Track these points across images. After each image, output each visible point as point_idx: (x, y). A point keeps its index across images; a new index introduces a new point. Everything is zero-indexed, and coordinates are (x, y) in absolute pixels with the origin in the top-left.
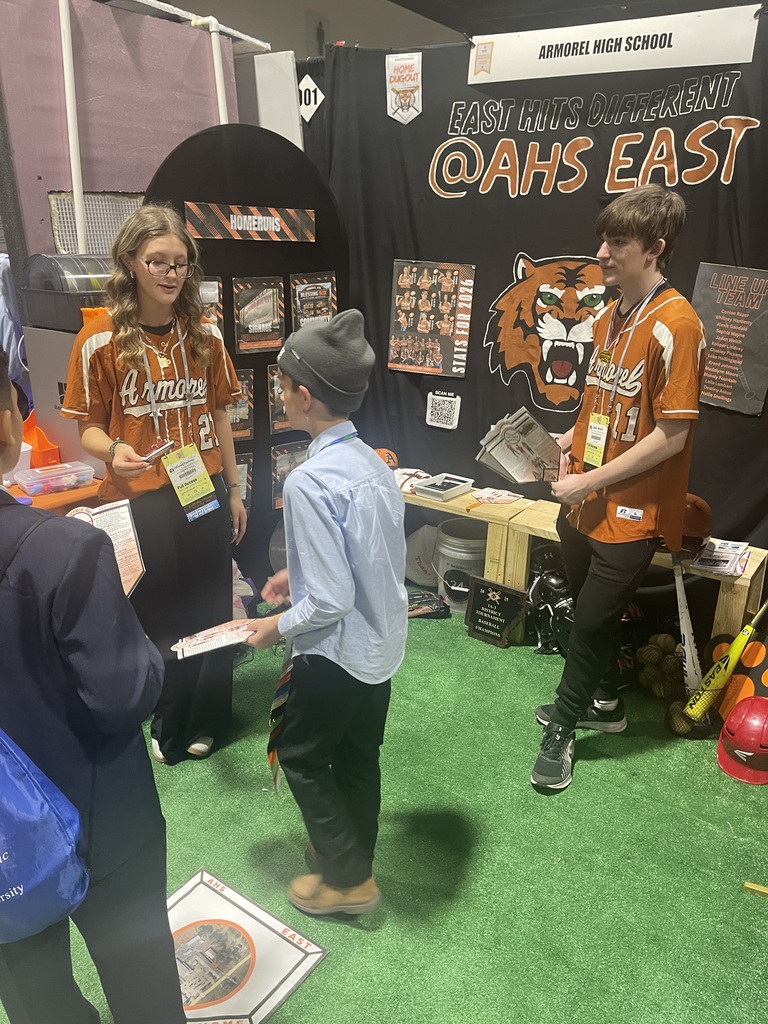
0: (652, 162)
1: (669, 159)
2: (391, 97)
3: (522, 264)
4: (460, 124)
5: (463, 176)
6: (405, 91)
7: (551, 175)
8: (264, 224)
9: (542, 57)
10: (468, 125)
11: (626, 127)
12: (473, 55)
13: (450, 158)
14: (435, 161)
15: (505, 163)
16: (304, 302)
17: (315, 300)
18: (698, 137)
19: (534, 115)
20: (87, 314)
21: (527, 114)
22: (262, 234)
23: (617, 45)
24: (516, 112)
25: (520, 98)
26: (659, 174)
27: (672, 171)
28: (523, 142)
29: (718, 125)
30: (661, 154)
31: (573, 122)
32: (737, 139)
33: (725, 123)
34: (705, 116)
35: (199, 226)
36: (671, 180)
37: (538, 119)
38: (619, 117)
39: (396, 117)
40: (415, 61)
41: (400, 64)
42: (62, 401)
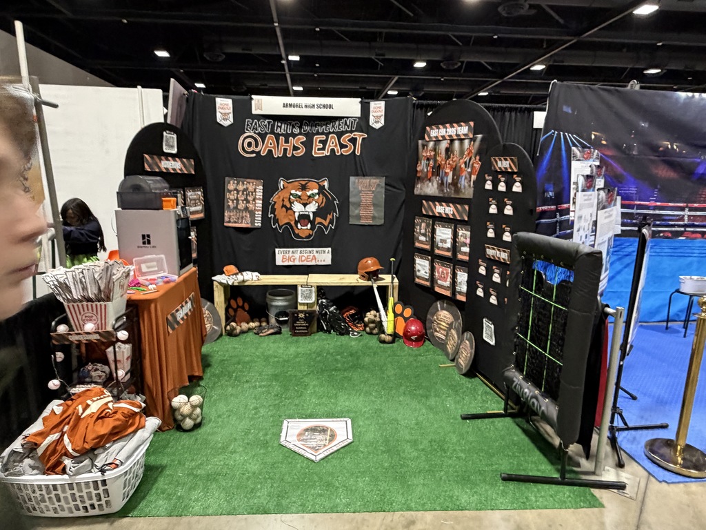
0: (329, 146)
1: (336, 146)
2: (218, 115)
3: (282, 183)
4: (250, 128)
5: (253, 148)
6: (225, 114)
7: (290, 149)
8: (175, 165)
9: (284, 106)
10: (254, 128)
11: (318, 133)
12: (253, 102)
13: (247, 140)
14: (240, 142)
15: (271, 144)
16: (191, 200)
17: (195, 200)
18: (345, 139)
19: (281, 127)
20: (165, 201)
21: (278, 126)
22: (174, 169)
23: (314, 106)
24: (273, 126)
25: (274, 121)
26: (333, 150)
27: (338, 150)
28: (277, 136)
29: (352, 135)
30: (333, 143)
31: (297, 131)
32: (359, 141)
33: (354, 135)
34: (347, 132)
35: (150, 166)
36: (338, 152)
37: (283, 128)
38: (315, 129)
39: (221, 123)
40: (229, 102)
41: (222, 102)
42: (144, 243)
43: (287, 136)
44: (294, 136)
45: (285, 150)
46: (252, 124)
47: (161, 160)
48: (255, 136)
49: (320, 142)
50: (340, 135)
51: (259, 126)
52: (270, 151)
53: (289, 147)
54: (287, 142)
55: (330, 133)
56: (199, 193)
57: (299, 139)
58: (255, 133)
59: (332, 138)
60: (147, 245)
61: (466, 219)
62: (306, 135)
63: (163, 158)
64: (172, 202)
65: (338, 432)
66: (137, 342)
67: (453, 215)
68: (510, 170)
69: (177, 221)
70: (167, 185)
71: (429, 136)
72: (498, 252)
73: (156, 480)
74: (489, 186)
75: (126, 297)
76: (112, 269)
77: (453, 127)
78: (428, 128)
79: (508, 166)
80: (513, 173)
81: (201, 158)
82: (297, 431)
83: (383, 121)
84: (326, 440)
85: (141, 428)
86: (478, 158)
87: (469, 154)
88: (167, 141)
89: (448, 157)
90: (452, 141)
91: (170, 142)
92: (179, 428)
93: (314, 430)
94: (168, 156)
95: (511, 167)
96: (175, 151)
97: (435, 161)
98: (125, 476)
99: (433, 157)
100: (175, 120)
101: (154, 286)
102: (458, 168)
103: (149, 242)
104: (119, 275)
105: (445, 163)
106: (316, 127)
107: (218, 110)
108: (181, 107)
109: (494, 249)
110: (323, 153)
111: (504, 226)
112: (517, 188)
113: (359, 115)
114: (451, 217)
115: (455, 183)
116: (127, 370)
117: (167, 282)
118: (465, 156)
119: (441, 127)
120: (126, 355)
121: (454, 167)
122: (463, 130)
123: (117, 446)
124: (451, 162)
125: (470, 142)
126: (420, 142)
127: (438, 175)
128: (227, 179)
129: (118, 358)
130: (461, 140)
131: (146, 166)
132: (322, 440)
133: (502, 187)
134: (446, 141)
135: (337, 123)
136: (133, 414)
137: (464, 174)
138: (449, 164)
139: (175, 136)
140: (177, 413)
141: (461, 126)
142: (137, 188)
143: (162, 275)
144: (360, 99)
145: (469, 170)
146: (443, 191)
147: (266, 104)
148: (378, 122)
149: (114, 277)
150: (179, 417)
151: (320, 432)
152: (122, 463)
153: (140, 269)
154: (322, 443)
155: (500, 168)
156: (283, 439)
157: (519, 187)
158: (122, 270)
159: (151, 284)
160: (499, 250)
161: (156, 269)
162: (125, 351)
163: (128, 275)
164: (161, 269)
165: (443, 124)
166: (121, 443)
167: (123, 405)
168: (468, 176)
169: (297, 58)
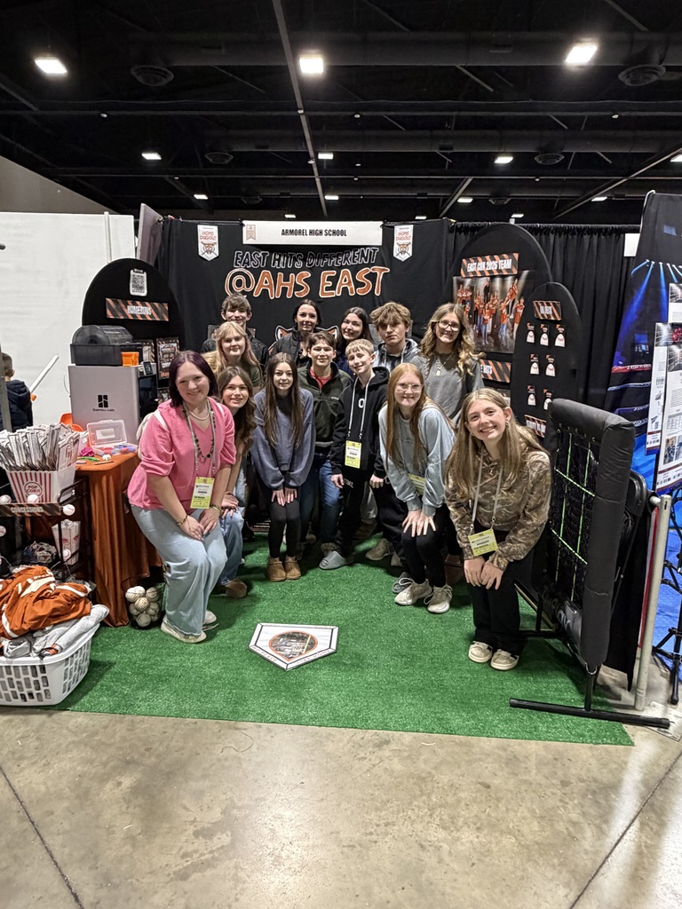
0: (341, 284)
1: (350, 282)
2: (201, 246)
3: (280, 332)
4: (240, 262)
5: (244, 287)
6: (209, 244)
7: (291, 289)
8: (144, 311)
9: (283, 234)
10: (244, 263)
11: (327, 268)
12: (244, 229)
13: (236, 278)
14: (228, 280)
15: (266, 282)
16: (163, 354)
17: (169, 354)
18: (361, 276)
19: (279, 260)
20: (125, 356)
21: (275, 259)
22: (143, 316)
23: (321, 232)
24: (270, 258)
25: (271, 252)
26: (345, 290)
27: (351, 289)
28: (275, 273)
29: (371, 270)
30: (345, 281)
31: (299, 264)
32: (380, 277)
33: (373, 269)
34: (363, 266)
35: (113, 312)
36: (352, 292)
37: (281, 262)
38: (322, 263)
39: (203, 256)
40: (214, 230)
41: (205, 230)
42: (100, 405)
43: (287, 272)
44: (296, 271)
45: (285, 290)
46: (242, 257)
47: (126, 305)
48: (246, 272)
49: (329, 278)
50: (355, 269)
51: (252, 260)
52: (265, 292)
53: (290, 286)
54: (286, 279)
55: (342, 267)
56: (175, 345)
57: (303, 276)
58: (246, 268)
59: (346, 273)
60: (103, 408)
61: (508, 381)
62: (310, 270)
63: (129, 302)
64: (133, 357)
65: (319, 640)
66: (87, 519)
67: (493, 375)
68: (553, 318)
69: (139, 379)
70: (129, 336)
71: (465, 270)
72: (538, 425)
73: (101, 676)
74: (531, 339)
75: (74, 467)
76: (58, 433)
77: (493, 259)
78: (464, 261)
79: (551, 313)
80: (556, 322)
81: (177, 301)
82: (270, 637)
83: (410, 252)
84: (303, 648)
85: (85, 615)
86: (522, 301)
87: (512, 295)
88: (134, 282)
89: (487, 300)
90: (493, 277)
91: (139, 283)
92: (134, 625)
93: (290, 636)
94: (135, 299)
95: (554, 314)
96: (144, 293)
97: (472, 304)
98: (66, 665)
99: (469, 299)
100: (146, 256)
101: (109, 456)
102: (499, 314)
103: (106, 405)
104: (65, 440)
105: (484, 308)
106: (324, 260)
107: (200, 241)
108: (155, 238)
109: (534, 420)
110: (333, 294)
111: (545, 391)
112: (560, 342)
113: (379, 243)
114: (490, 378)
115: (495, 334)
116: (74, 551)
117: (125, 452)
118: (507, 299)
119: (479, 259)
120: (74, 535)
121: (494, 312)
122: (506, 264)
123: (58, 630)
124: (491, 306)
125: (514, 280)
126: (455, 278)
127: (475, 322)
128: (210, 327)
129: (64, 536)
130: (503, 277)
131: (109, 312)
132: (298, 648)
133: (544, 341)
134: (485, 278)
135: (352, 254)
136: (77, 599)
137: (506, 322)
138: (488, 308)
139: (145, 275)
140: (132, 607)
141: (504, 259)
142: (94, 340)
143: (120, 444)
144: (381, 223)
145: (512, 317)
146: (480, 343)
147: (262, 231)
148: (405, 252)
149: (59, 443)
150: (134, 612)
151: (298, 639)
152: (62, 649)
153: (94, 437)
154: (298, 651)
155: (543, 315)
156: (252, 643)
157: (561, 340)
158: (70, 435)
159: (106, 454)
160: (539, 422)
161: (114, 436)
162: (71, 529)
163: (77, 441)
164: (118, 438)
165: (483, 255)
166: (62, 628)
167: (66, 587)
168: (510, 325)
169: (330, 156)
